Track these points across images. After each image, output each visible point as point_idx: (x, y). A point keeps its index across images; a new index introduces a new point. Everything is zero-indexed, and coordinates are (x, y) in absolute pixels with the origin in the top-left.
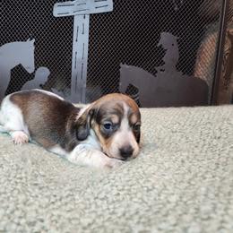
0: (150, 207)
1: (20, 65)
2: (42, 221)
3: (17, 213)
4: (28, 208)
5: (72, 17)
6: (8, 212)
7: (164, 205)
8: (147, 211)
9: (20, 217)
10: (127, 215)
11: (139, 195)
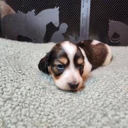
0: (120, 100)
2: (54, 114)
4: (46, 106)
6: (35, 108)
8: (117, 102)
9: (41, 111)
10: (105, 105)
11: (113, 94)
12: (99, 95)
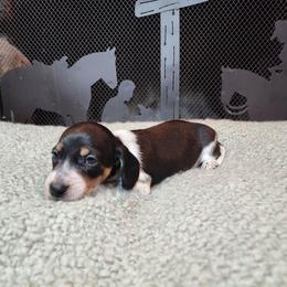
0: (236, 236)
1: (101, 80)
2: (120, 260)
3: (95, 250)
4: (107, 246)
5: (158, 15)
6: (86, 248)
7: (252, 235)
8: (231, 240)
9: (98, 254)
10: (209, 246)
11: (225, 225)
12: (201, 225)
